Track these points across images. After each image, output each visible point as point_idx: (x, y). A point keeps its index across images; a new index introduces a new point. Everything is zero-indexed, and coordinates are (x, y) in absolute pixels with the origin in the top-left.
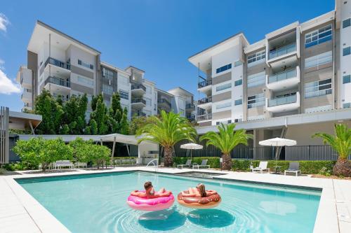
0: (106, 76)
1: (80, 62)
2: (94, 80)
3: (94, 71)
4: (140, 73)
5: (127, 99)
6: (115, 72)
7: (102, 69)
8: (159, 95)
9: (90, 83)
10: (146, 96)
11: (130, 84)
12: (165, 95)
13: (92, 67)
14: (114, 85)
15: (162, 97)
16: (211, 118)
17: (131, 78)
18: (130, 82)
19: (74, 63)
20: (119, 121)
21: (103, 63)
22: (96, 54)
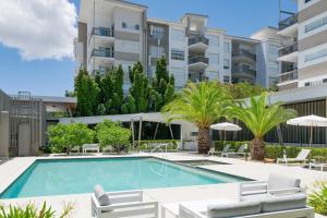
0: (154, 34)
1: (124, 25)
2: (141, 43)
3: (140, 32)
4: (202, 19)
5: (183, 59)
6: (166, 27)
7: (149, 27)
8: (235, 44)
9: (136, 48)
10: (210, 51)
11: (187, 39)
12: (245, 43)
13: (137, 28)
14: (165, 43)
15: (241, 47)
16: (297, 78)
17: (187, 29)
18: (187, 35)
19: (118, 28)
20: (163, 93)
21: (150, 19)
22: (141, 10)
